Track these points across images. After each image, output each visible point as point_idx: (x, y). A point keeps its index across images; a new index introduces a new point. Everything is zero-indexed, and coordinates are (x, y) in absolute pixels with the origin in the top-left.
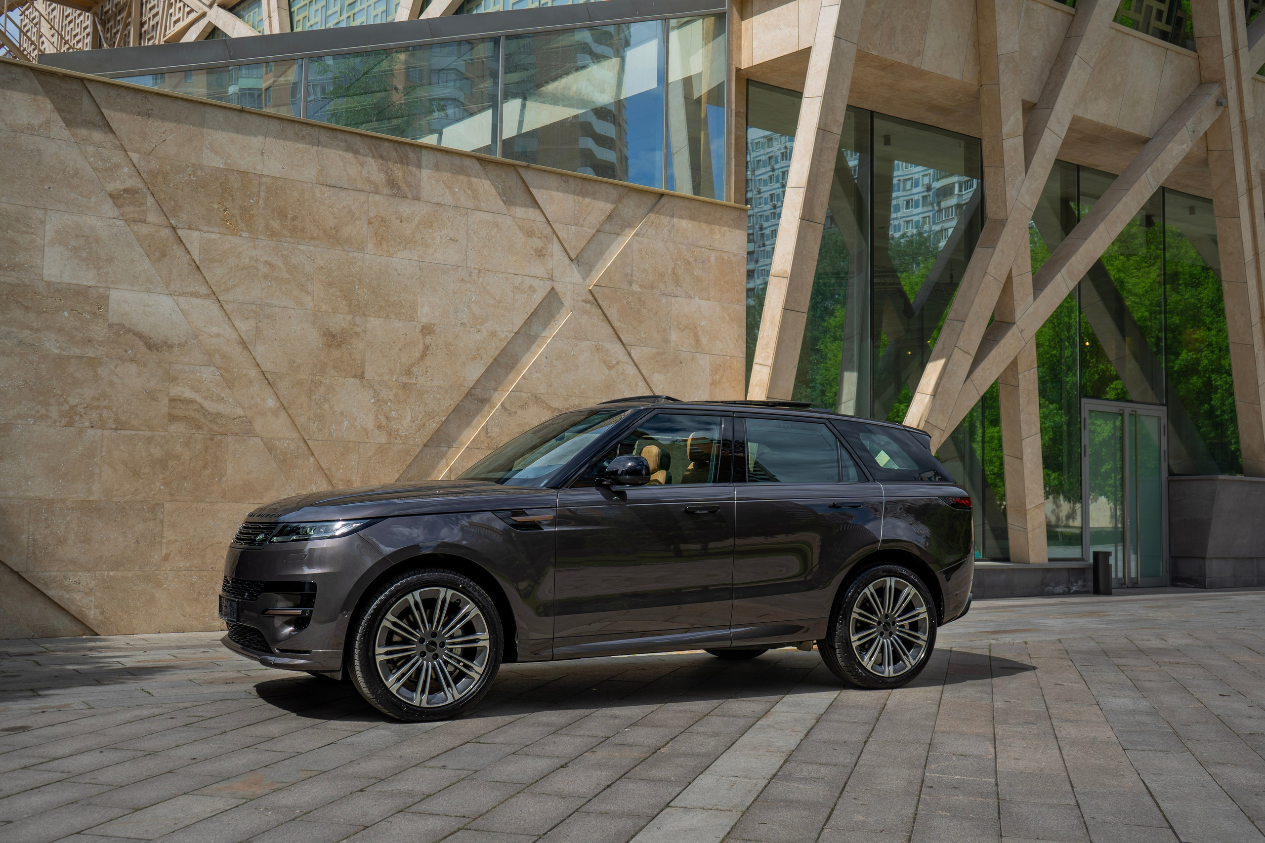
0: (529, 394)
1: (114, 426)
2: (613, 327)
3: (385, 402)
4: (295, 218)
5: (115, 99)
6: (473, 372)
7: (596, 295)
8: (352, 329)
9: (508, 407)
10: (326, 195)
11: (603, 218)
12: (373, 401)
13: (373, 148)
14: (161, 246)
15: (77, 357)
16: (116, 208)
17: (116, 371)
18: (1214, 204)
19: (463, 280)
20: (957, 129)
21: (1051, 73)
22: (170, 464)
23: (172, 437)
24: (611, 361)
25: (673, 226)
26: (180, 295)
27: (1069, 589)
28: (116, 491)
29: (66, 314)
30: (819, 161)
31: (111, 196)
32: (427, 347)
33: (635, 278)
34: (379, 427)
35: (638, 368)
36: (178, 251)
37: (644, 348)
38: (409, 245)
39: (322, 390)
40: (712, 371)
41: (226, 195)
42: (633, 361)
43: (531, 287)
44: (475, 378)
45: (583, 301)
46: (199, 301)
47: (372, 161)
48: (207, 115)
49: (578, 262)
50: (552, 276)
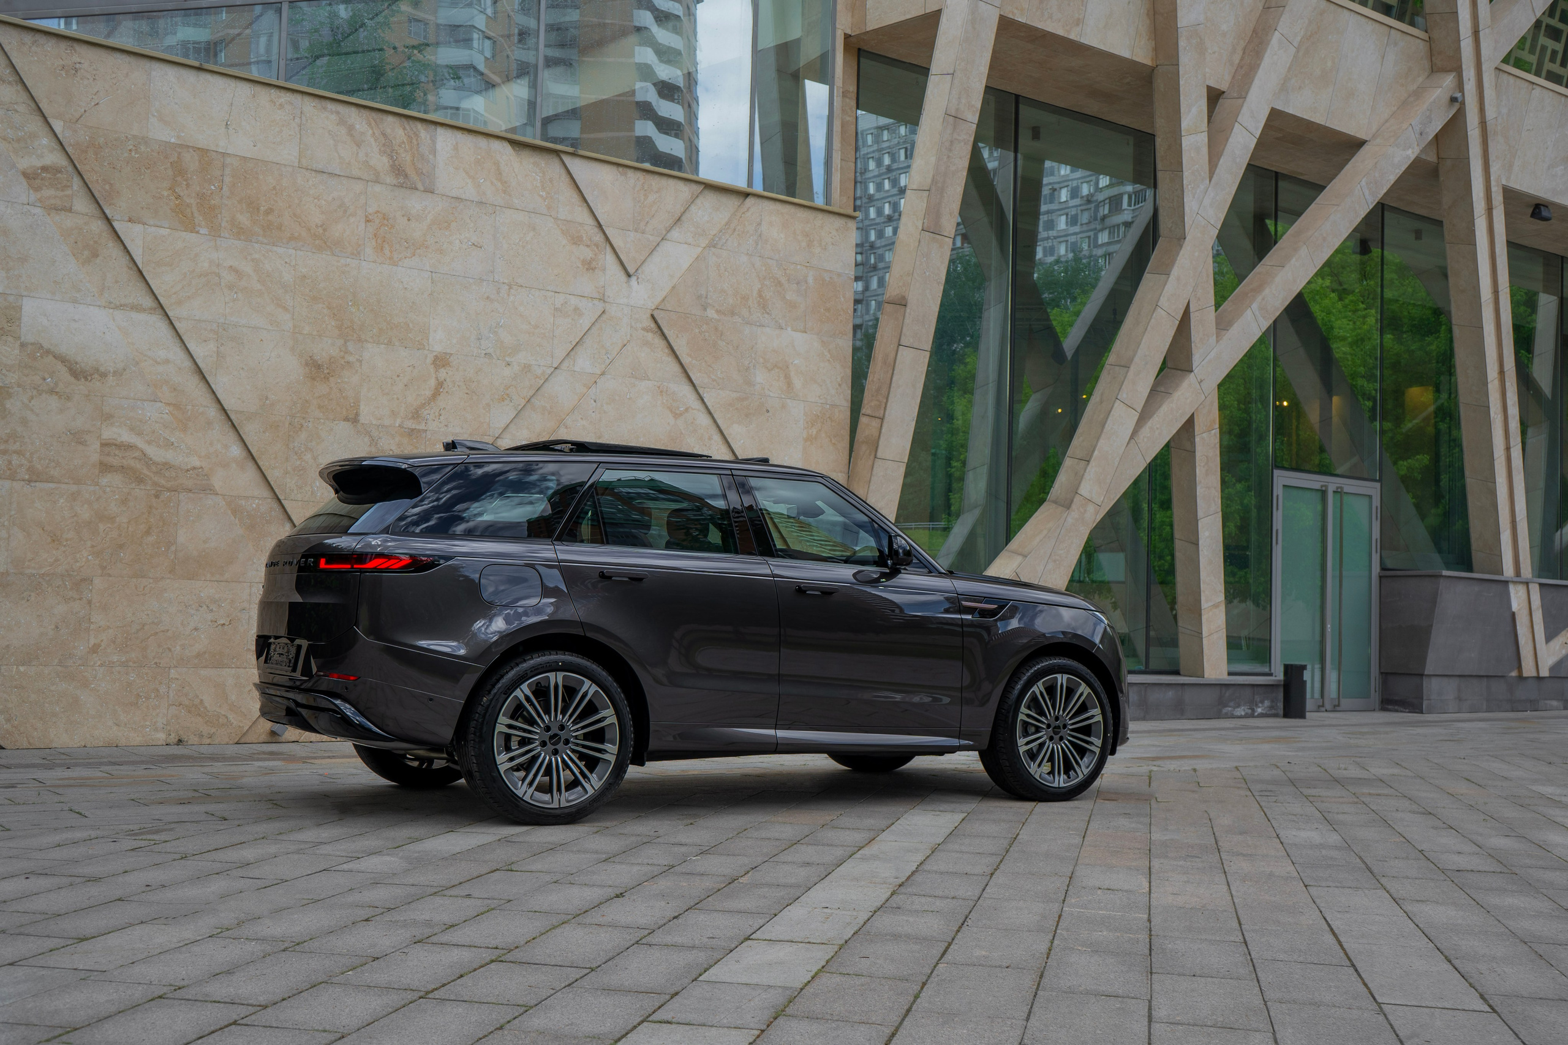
1: (27, 477)
2: (681, 364)
4: (269, 211)
5: (30, 47)
6: (501, 418)
7: (658, 320)
8: (343, 358)
10: (310, 183)
11: (671, 222)
13: (373, 123)
14: (91, 243)
16: (31, 191)
17: (31, 405)
18: (1445, 227)
19: (488, 298)
20: (1124, 121)
21: (1244, 53)
22: (101, 527)
23: (104, 492)
24: (679, 408)
25: (760, 235)
26: (116, 307)
27: (1253, 711)
28: (29, 561)
30: (949, 157)
31: (25, 175)
32: (440, 384)
33: (710, 301)
35: (713, 417)
36: (112, 250)
37: (721, 392)
38: (418, 251)
39: (303, 436)
40: (807, 423)
41: (179, 179)
42: (707, 407)
43: (576, 309)
44: (503, 426)
45: (644, 329)
46: (142, 317)
47: (372, 140)
48: (154, 73)
49: (638, 278)
50: (604, 295)
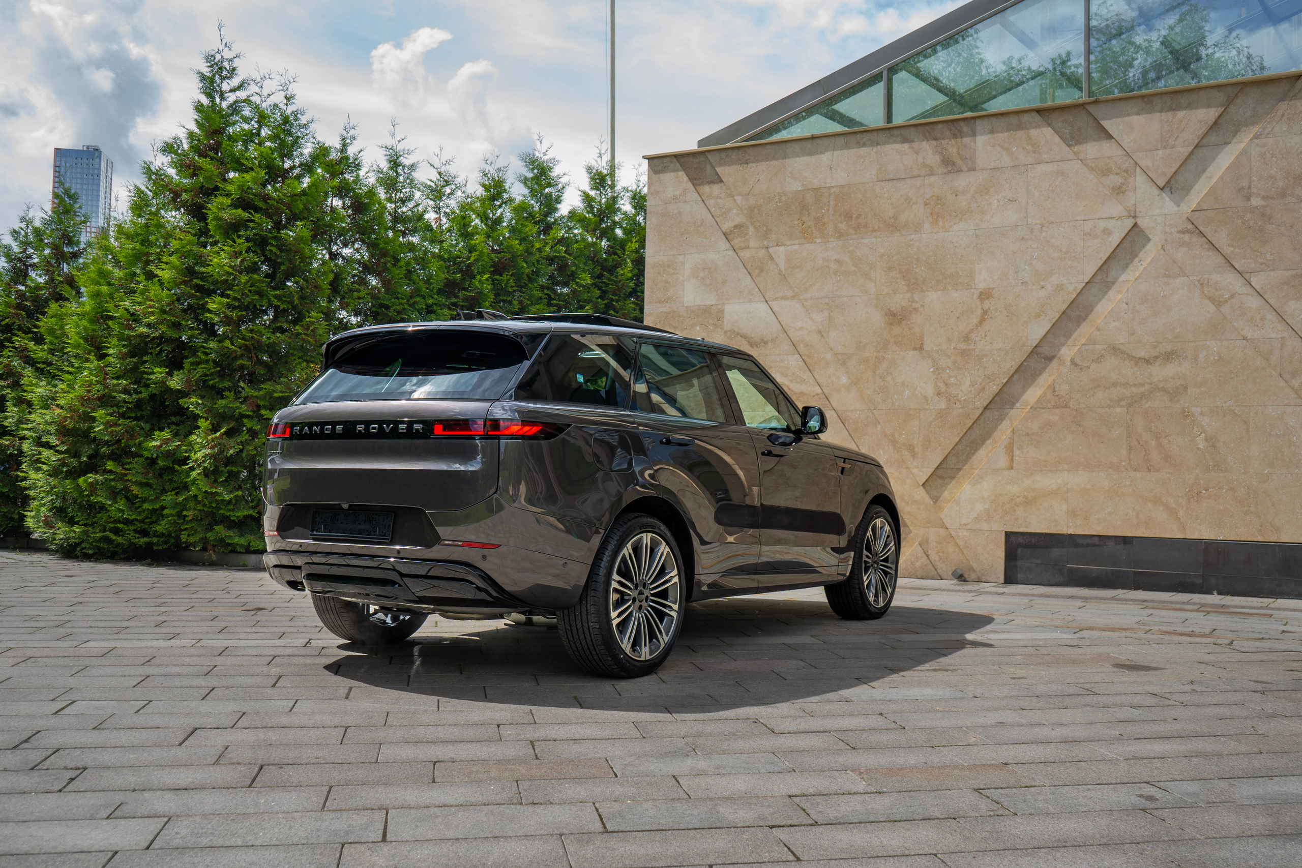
0: (1105, 346)
2: (1223, 256)
3: (944, 370)
4: (857, 218)
6: (1037, 331)
7: (1194, 222)
8: (911, 306)
9: (1079, 362)
10: (885, 189)
11: (1204, 129)
12: (932, 369)
13: (927, 134)
14: (759, 264)
16: (727, 242)
19: (1023, 238)
24: (1222, 296)
26: (774, 300)
29: (698, 328)
31: (725, 234)
32: (985, 312)
33: (1254, 190)
34: (939, 394)
35: (1264, 299)
36: (770, 266)
37: (1272, 273)
38: (964, 216)
39: (885, 364)
41: (804, 211)
42: (1256, 291)
43: (1105, 230)
44: (1040, 336)
46: (787, 303)
47: (927, 146)
48: (788, 150)
49: (1171, 189)
50: (1135, 212)
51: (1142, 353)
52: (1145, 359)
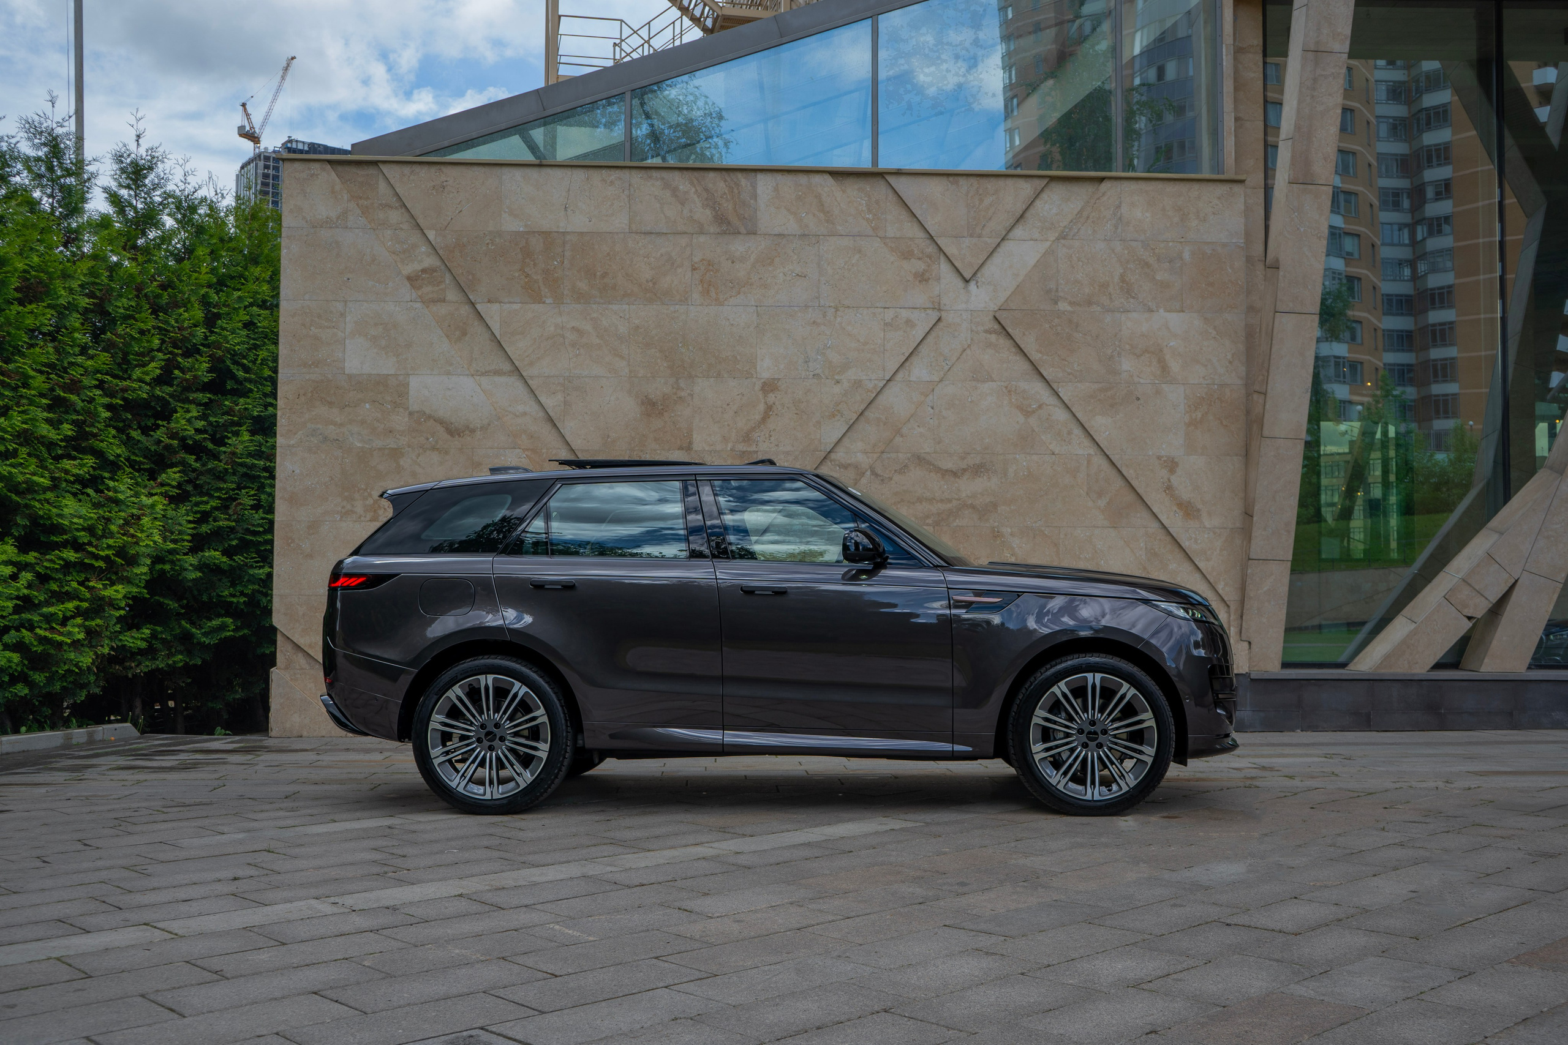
0: (909, 455)
2: (1031, 361)
4: (605, 275)
5: (409, 177)
6: (832, 433)
7: (1003, 322)
8: (676, 394)
9: (879, 472)
10: (640, 244)
11: (1011, 221)
13: (695, 182)
14: (461, 324)
15: (380, 449)
16: (413, 291)
17: (418, 461)
19: (814, 322)
24: (1030, 405)
25: (1120, 218)
26: (483, 374)
29: (367, 406)
30: (1313, 97)
31: (409, 278)
32: (769, 408)
33: (1061, 294)
35: (1071, 412)
36: (477, 329)
37: (1079, 385)
38: (743, 289)
40: (1189, 406)
41: (527, 260)
42: (1063, 403)
43: (909, 323)
44: (834, 440)
45: (986, 331)
46: (502, 379)
47: (695, 196)
48: (504, 177)
49: (977, 282)
50: (939, 303)
51: (948, 464)
52: (952, 471)
